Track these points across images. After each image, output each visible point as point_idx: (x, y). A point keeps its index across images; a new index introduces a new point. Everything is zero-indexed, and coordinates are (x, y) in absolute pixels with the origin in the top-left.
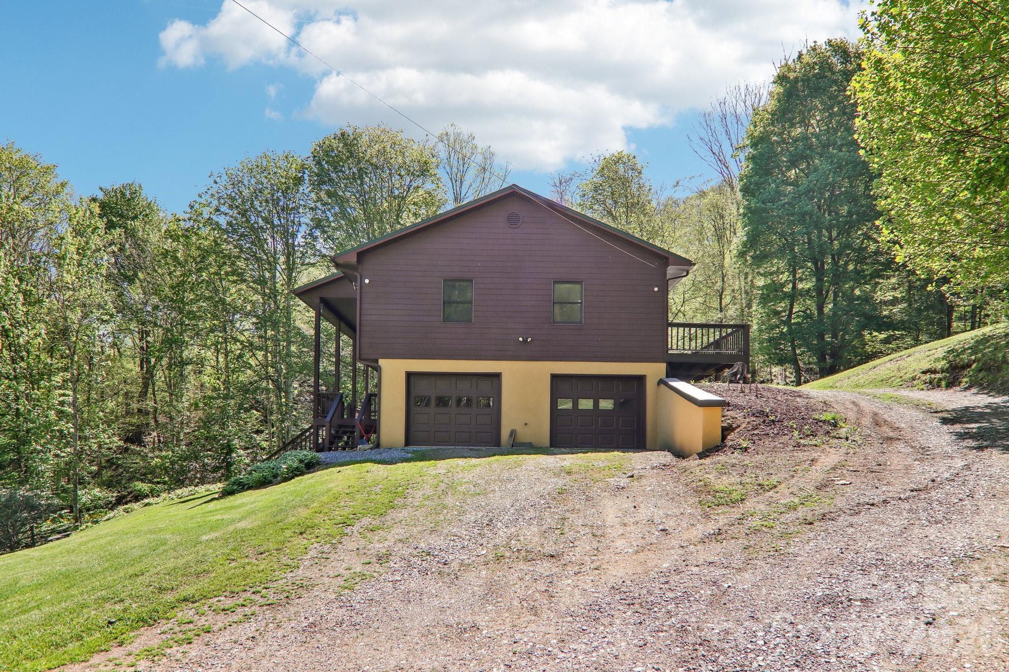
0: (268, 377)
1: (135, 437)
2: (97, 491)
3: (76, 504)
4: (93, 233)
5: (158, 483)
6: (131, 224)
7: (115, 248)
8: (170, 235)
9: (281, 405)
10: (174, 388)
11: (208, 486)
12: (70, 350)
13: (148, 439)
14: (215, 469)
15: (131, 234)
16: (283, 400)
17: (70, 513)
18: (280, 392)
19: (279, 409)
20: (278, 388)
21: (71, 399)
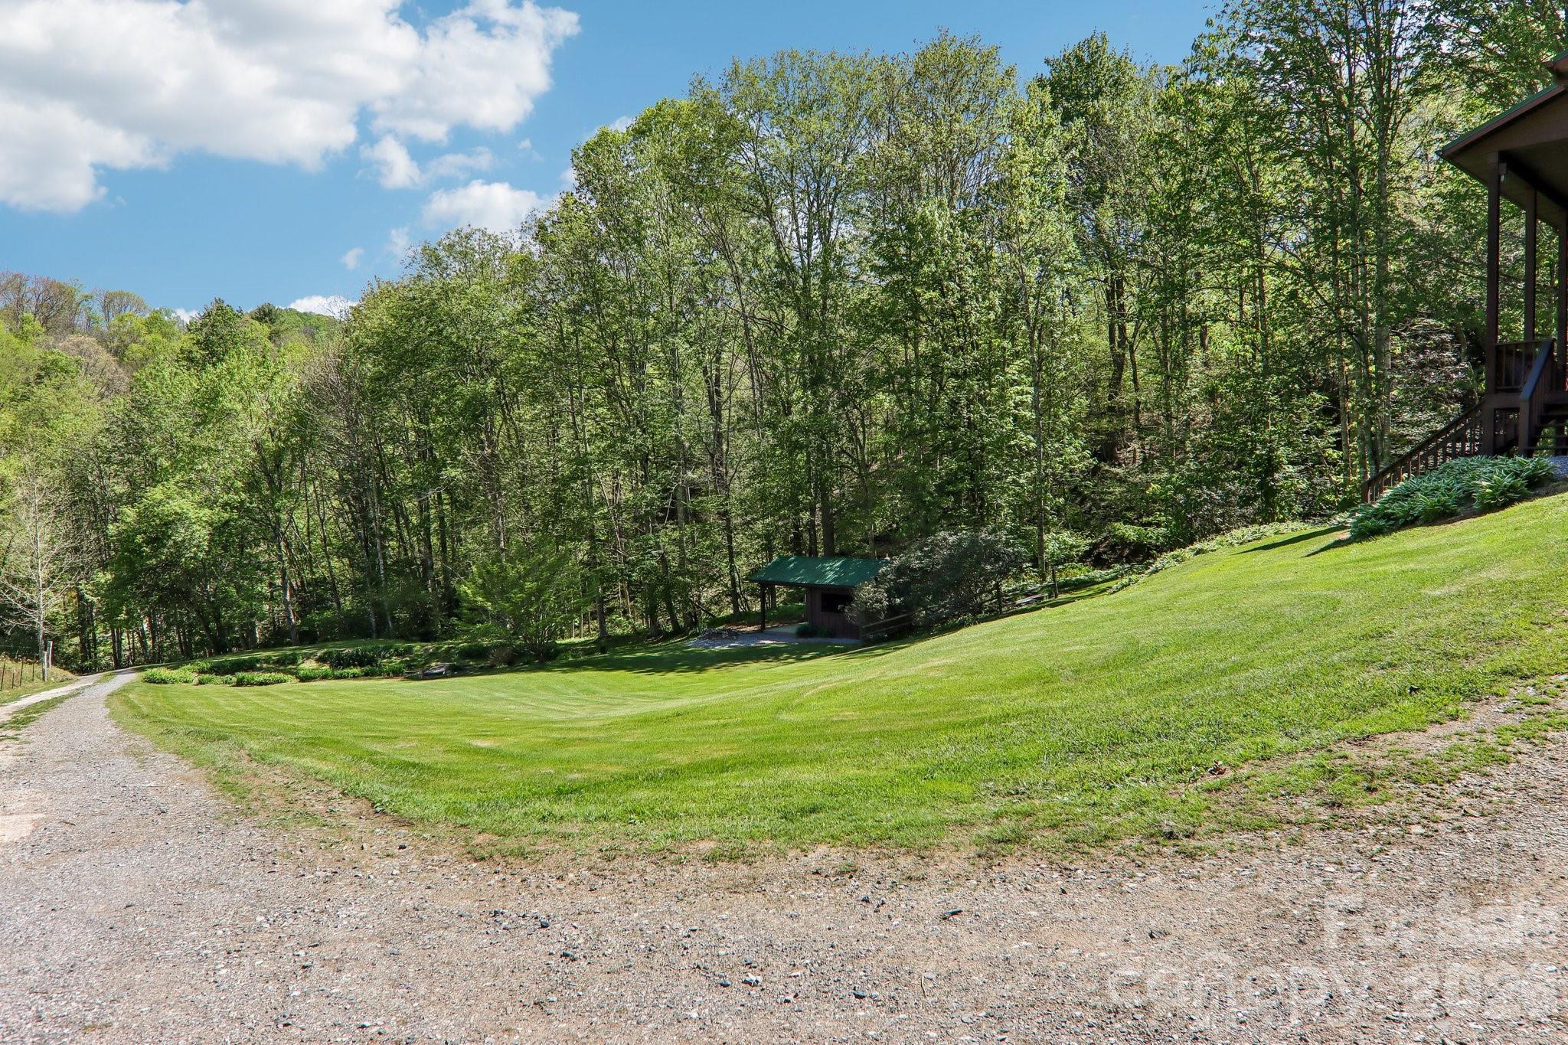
0: (1343, 328)
1: (1106, 450)
2: (1065, 535)
3: (1041, 554)
4: (1045, 137)
5: (1149, 524)
6: (1093, 106)
7: (1075, 152)
8: (1167, 107)
9: (1369, 378)
10: (1172, 366)
11: (1276, 525)
12: (1028, 324)
13: (1123, 454)
14: (1246, 501)
15: (1095, 121)
16: (1372, 368)
17: (1033, 567)
18: (1366, 354)
19: (1362, 387)
20: (1362, 346)
21: (1029, 399)
